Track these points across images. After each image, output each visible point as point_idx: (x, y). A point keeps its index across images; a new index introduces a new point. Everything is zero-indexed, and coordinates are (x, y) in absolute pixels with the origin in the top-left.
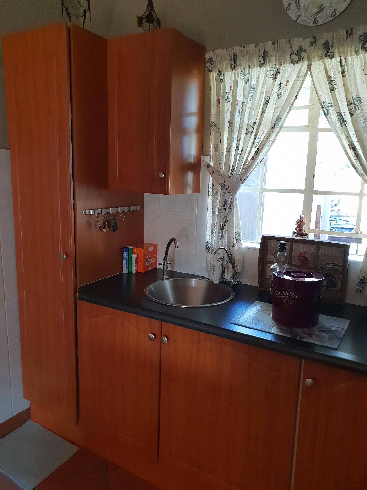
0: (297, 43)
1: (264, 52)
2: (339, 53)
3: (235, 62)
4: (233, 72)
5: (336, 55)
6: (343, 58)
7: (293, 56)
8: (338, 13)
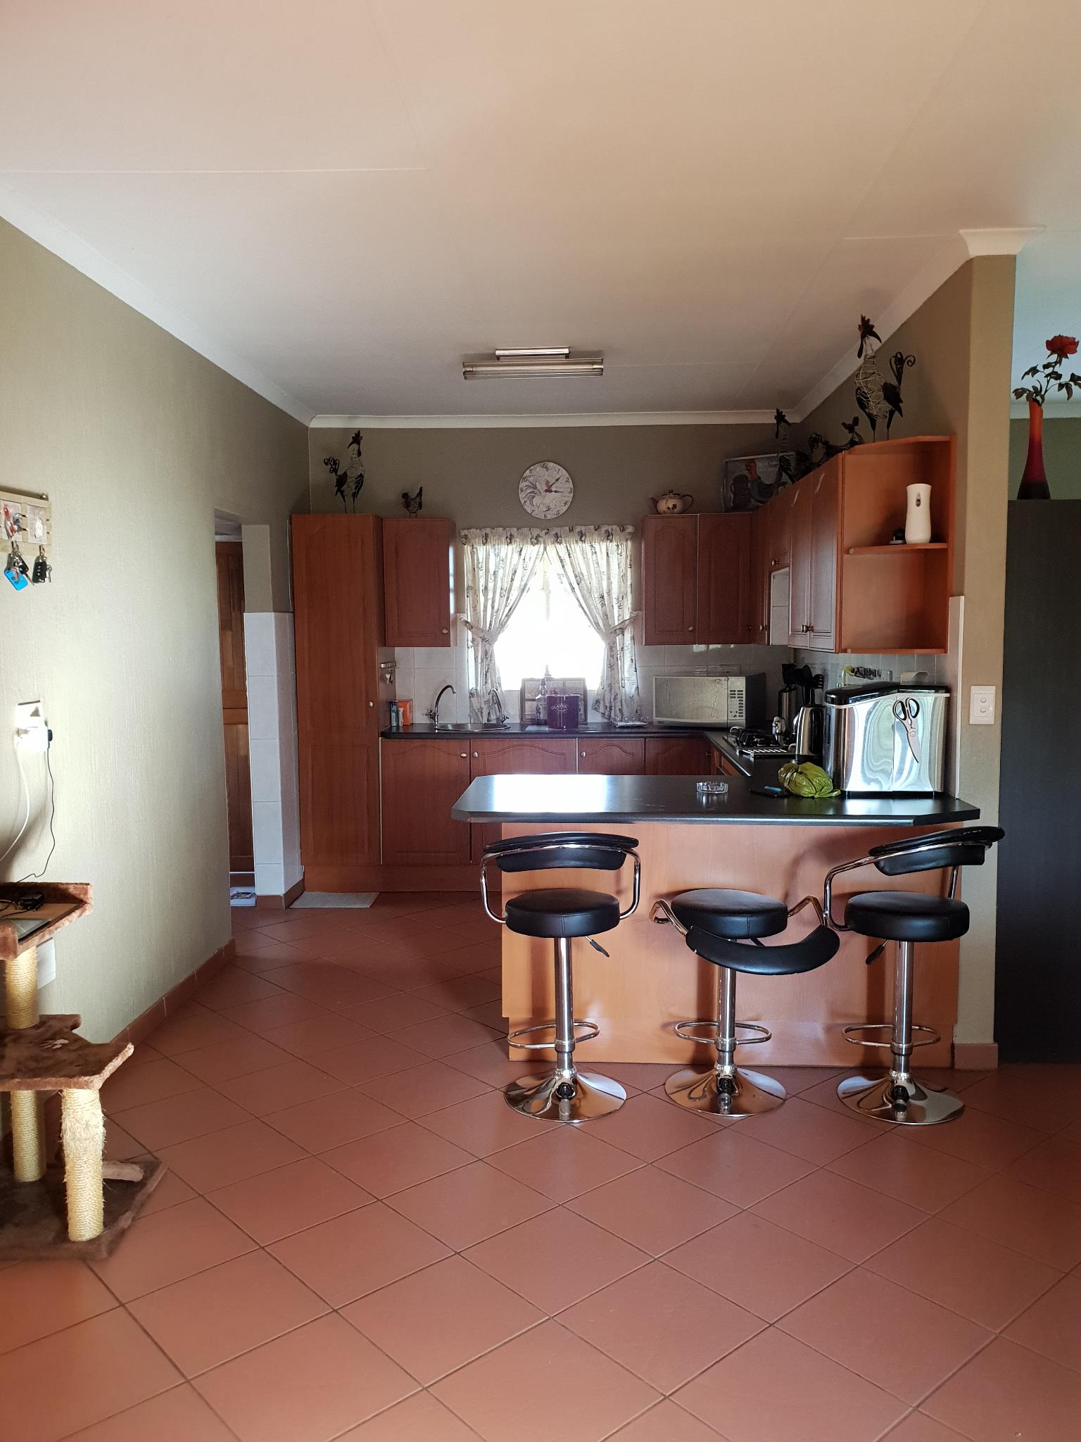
0: (536, 532)
1: (511, 535)
2: (565, 541)
3: (486, 540)
4: (485, 547)
5: (563, 542)
6: (568, 545)
7: (533, 540)
8: (561, 513)
